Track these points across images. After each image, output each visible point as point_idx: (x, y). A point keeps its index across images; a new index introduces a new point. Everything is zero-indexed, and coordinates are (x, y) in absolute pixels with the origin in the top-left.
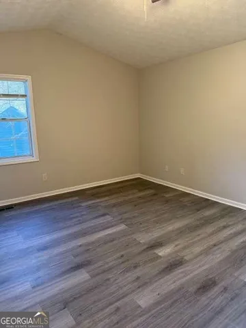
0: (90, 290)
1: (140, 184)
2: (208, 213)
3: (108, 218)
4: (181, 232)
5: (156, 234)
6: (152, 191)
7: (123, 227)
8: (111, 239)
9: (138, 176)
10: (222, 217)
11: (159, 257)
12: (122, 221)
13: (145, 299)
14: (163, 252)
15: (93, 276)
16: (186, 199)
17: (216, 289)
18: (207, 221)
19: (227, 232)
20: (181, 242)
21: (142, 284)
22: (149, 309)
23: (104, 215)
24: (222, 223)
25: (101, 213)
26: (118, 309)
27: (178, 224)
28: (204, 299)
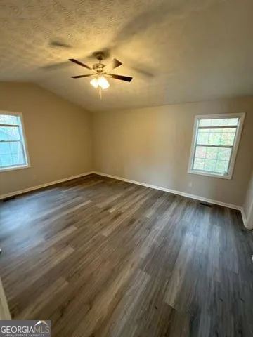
0: (79, 234)
1: (94, 177)
2: (130, 189)
3: (80, 198)
4: (119, 200)
5: (107, 202)
6: (102, 181)
7: (89, 202)
8: (84, 209)
9: (93, 172)
10: (136, 191)
11: (110, 213)
12: (89, 199)
13: (106, 233)
14: (111, 211)
15: (79, 228)
16: (119, 183)
17: (135, 223)
18: (130, 194)
19: (138, 198)
20: (120, 205)
21: (104, 227)
22: (109, 236)
23: (77, 197)
24: (136, 194)
25: (76, 194)
26: (94, 240)
27: (118, 196)
28: (131, 228)
